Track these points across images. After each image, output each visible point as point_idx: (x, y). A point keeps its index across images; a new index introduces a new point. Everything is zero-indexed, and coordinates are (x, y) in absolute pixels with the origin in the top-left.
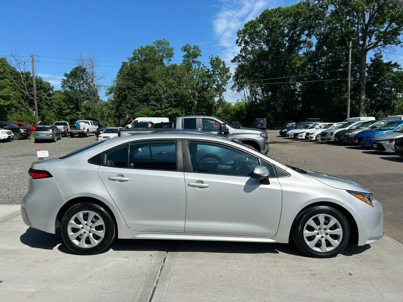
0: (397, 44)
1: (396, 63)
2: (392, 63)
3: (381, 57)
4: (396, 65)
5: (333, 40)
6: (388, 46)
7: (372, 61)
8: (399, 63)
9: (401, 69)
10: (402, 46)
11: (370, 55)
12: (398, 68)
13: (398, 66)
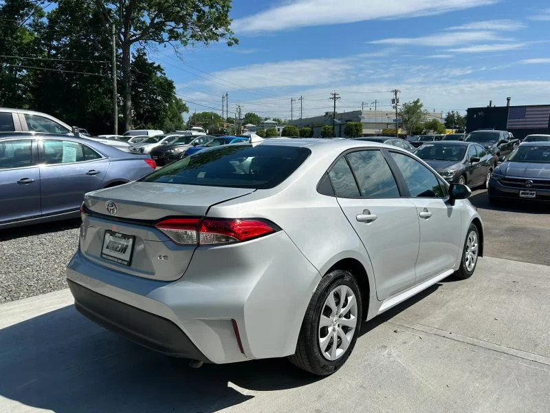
0: (160, 43)
1: (159, 66)
2: (155, 65)
3: (145, 54)
4: (159, 68)
5: (84, 15)
6: (149, 42)
7: (134, 56)
8: (162, 67)
9: (165, 74)
10: (165, 46)
11: (133, 49)
12: (161, 72)
13: (162, 70)
